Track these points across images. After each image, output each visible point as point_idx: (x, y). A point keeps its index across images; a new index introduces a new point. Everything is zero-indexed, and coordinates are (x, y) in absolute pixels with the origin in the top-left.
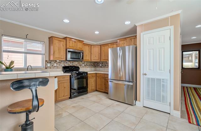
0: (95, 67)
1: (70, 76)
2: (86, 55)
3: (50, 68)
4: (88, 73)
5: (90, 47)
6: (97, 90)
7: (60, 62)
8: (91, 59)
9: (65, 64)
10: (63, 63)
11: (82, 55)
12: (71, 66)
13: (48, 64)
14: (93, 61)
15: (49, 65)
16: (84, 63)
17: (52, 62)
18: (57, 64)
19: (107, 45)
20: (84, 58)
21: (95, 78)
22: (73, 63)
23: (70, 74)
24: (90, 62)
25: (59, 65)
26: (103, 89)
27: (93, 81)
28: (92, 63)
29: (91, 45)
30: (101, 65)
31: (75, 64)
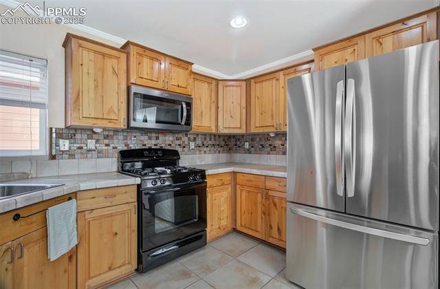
0: (230, 150)
1: (139, 186)
2: (202, 113)
3: (72, 156)
4: (208, 173)
5: (213, 86)
6: (238, 228)
7: (112, 133)
8: (217, 126)
9: (129, 142)
10: (121, 137)
11: (185, 110)
12: (150, 150)
13: (61, 141)
14: (223, 131)
15: (65, 145)
16: (195, 139)
17: (78, 136)
18: (97, 141)
19: (271, 76)
20: (194, 123)
21: (230, 190)
22: (157, 138)
23: (138, 181)
24: (215, 136)
25: (107, 145)
26: (259, 229)
27: (222, 199)
28: (222, 139)
29: (217, 80)
30: (247, 145)
31: (166, 141)
